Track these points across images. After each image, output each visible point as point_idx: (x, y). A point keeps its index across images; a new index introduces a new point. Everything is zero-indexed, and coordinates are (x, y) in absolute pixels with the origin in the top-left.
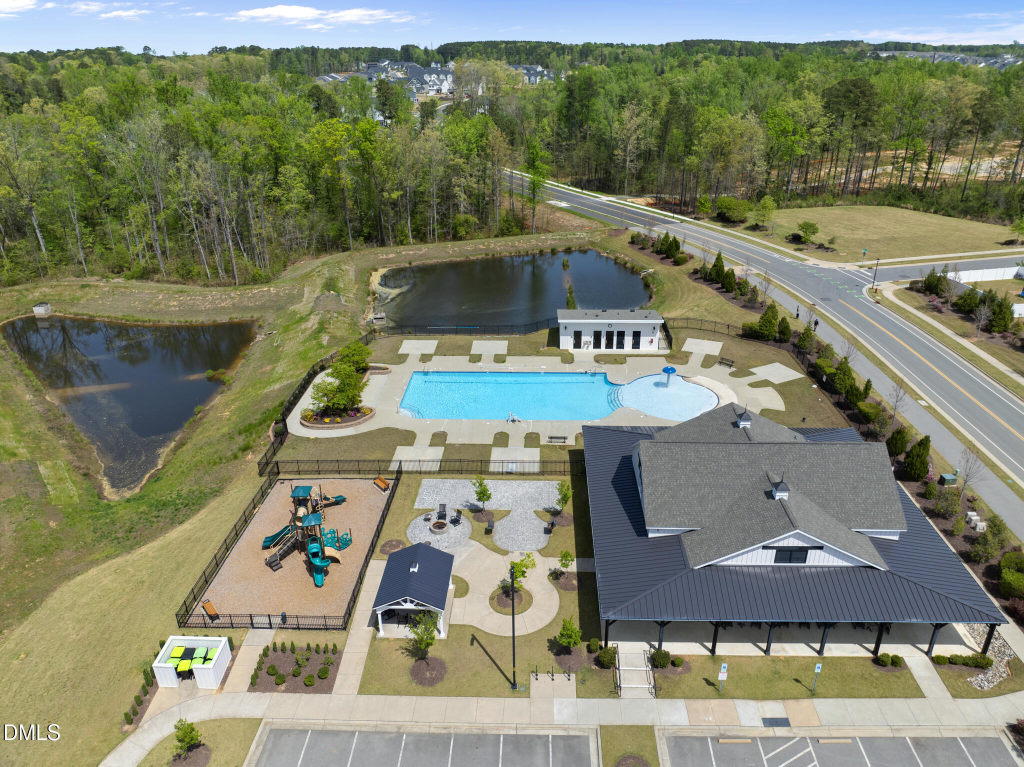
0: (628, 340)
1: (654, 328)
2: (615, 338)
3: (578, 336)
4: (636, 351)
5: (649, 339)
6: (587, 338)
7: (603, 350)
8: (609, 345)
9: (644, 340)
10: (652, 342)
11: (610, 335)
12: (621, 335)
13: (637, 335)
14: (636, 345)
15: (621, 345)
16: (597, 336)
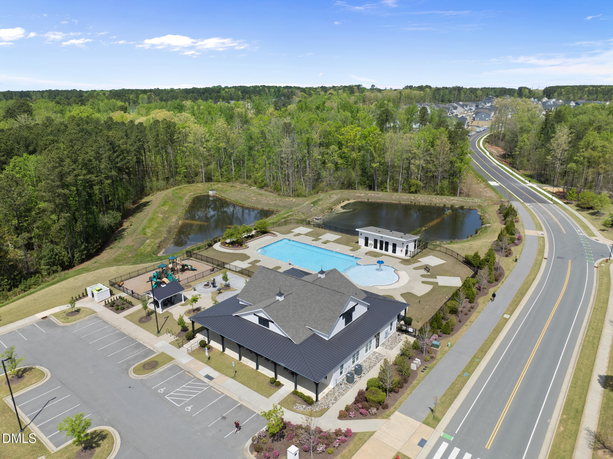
0: (390, 247)
1: (403, 244)
2: (384, 245)
3: (367, 239)
4: (394, 255)
5: (401, 249)
6: (371, 242)
7: (378, 250)
8: (381, 248)
9: (398, 249)
10: (402, 251)
11: (381, 242)
12: (387, 244)
13: (394, 246)
14: (394, 251)
15: (387, 250)
16: (376, 241)
